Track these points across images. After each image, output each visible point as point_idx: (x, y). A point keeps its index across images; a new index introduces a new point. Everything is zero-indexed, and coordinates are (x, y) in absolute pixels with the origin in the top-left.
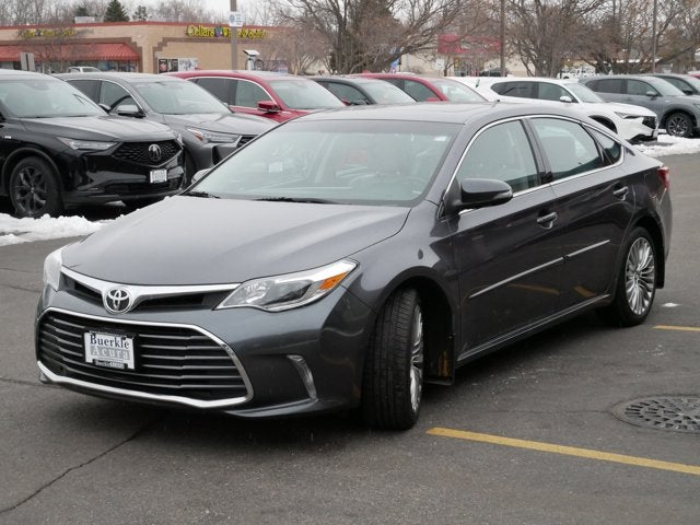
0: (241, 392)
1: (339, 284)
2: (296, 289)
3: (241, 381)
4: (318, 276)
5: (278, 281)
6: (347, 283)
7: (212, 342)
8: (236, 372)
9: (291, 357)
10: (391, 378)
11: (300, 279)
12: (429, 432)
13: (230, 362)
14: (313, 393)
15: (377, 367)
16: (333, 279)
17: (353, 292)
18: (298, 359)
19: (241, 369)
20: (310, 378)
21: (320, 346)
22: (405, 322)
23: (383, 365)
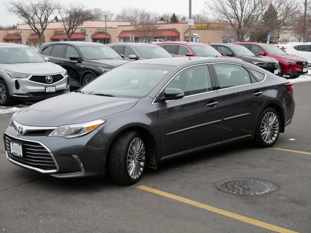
0: (55, 168)
1: (96, 129)
2: (79, 129)
3: (54, 164)
4: (86, 125)
5: (71, 126)
6: (99, 129)
7: (44, 148)
8: (52, 160)
9: (73, 156)
10: (118, 165)
11: (79, 126)
12: (138, 187)
13: (50, 156)
14: (83, 170)
15: (113, 160)
16: (93, 127)
17: (101, 132)
18: (76, 157)
19: (55, 160)
20: (82, 165)
21: (84, 152)
22: (125, 144)
23: (116, 161)
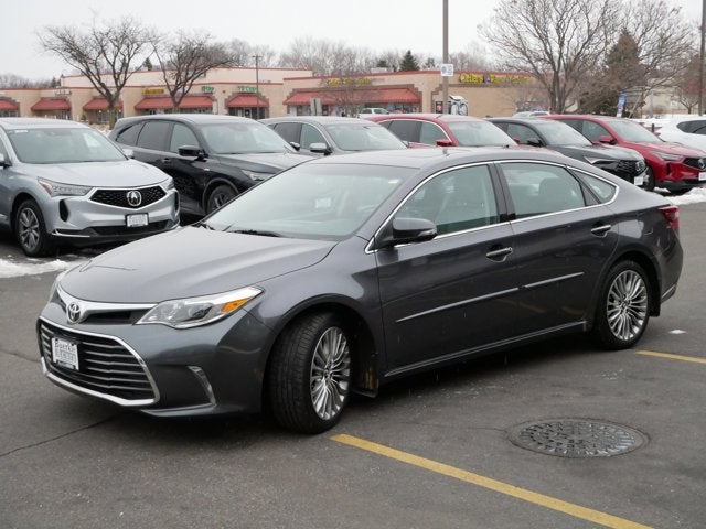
0: (149, 395)
1: (241, 308)
2: (204, 308)
3: (149, 385)
4: (218, 300)
5: (187, 302)
6: (248, 308)
7: (125, 351)
8: (145, 377)
9: (191, 368)
10: (290, 388)
11: (203, 302)
12: (333, 438)
13: (140, 369)
14: (213, 400)
15: (279, 380)
16: (235, 303)
17: (252, 315)
18: (197, 370)
19: (150, 378)
20: (210, 388)
21: (214, 359)
22: (306, 342)
23: (285, 378)
